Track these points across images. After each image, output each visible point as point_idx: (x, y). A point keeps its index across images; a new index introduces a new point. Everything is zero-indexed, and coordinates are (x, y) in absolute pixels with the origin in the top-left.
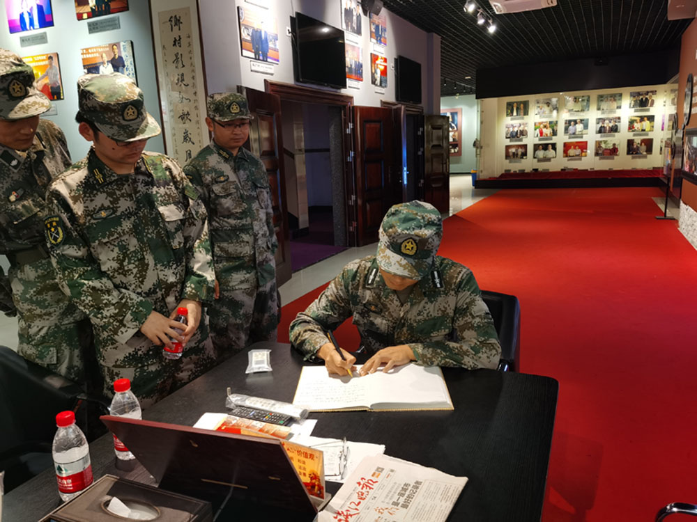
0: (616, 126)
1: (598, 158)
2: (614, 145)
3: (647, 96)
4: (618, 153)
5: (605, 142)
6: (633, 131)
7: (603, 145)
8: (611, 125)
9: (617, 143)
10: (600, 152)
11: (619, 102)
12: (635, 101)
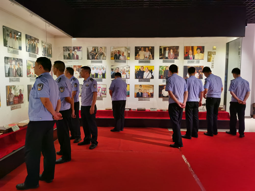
0: (20, 69)
1: (9, 107)
2: (20, 90)
3: (35, 43)
4: (23, 101)
5: (14, 87)
6: (30, 76)
7: (13, 92)
8: (17, 67)
9: (22, 90)
10: (11, 100)
11: (20, 41)
12: (29, 45)
